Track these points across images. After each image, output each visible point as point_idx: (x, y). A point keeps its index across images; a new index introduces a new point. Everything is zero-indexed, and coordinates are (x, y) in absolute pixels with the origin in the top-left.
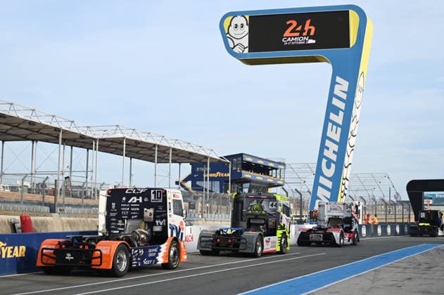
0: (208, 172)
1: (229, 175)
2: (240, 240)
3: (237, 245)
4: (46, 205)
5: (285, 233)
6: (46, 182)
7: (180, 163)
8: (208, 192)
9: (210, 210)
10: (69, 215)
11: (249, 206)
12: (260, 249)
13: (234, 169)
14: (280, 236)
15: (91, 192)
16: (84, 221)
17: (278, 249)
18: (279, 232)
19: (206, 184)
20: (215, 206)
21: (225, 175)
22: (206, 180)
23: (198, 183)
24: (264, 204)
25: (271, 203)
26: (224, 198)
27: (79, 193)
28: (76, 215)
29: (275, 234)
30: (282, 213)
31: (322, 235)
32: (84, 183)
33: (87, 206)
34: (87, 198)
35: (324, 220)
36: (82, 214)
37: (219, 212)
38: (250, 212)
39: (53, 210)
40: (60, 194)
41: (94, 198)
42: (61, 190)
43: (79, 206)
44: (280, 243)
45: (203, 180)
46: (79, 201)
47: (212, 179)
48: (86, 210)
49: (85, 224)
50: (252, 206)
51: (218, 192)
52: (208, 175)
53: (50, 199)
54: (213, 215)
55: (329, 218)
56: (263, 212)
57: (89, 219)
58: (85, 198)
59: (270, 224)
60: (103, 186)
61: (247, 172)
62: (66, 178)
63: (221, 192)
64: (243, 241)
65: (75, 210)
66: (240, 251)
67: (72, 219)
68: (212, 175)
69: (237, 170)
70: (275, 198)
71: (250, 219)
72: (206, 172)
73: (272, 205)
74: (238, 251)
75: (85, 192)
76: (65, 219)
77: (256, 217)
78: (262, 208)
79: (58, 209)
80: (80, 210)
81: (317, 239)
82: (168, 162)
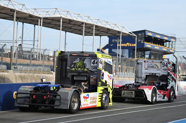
0: (121, 43)
1: (135, 45)
2: (55, 96)
3: (52, 102)
4: (4, 64)
5: (106, 89)
6: (5, 48)
7: (101, 36)
8: (120, 57)
9: (121, 70)
10: (21, 71)
11: (72, 64)
12: (76, 105)
13: (139, 41)
14: (101, 92)
15: (37, 56)
16: (31, 75)
17: (99, 105)
18: (100, 89)
19: (119, 51)
20: (125, 67)
21: (133, 45)
22: (119, 48)
23: (113, 50)
24: (86, 62)
25: (93, 61)
26: (131, 61)
27: (28, 56)
28: (26, 71)
29: (96, 91)
30: (103, 71)
32: (32, 49)
33: (34, 65)
34: (34, 59)
35: (141, 78)
36: (31, 71)
37: (128, 71)
38: (74, 69)
39: (9, 68)
40: (14, 56)
41: (39, 60)
42: (15, 54)
43: (28, 65)
44: (101, 99)
45: (117, 49)
46: (28, 62)
47: (123, 48)
48: (33, 68)
49: (32, 78)
50: (75, 64)
51: (127, 57)
52: (121, 45)
53: (8, 60)
54: (123, 73)
56: (86, 70)
57: (35, 74)
58: (32, 60)
59: (92, 80)
60: (46, 51)
61: (148, 43)
62: (19, 45)
63: (129, 57)
64: (58, 97)
65: (25, 68)
66: (55, 107)
67: (23, 74)
68: (123, 45)
69: (141, 42)
70: (96, 56)
71: (73, 76)
72: (119, 43)
73: (94, 63)
74: (53, 107)
75: (33, 55)
76: (18, 74)
77: (79, 74)
78: (84, 66)
79: (12, 67)
80: (29, 68)
81: (129, 96)
82: (93, 35)
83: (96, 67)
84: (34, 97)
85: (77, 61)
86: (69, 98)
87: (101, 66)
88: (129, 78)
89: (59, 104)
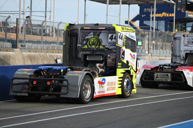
0: (155, 12)
1: (174, 15)
2: (61, 82)
4: (9, 41)
5: (128, 72)
6: (9, 21)
7: (129, 4)
8: (154, 31)
9: (156, 47)
10: (30, 50)
11: (85, 40)
12: (89, 92)
13: (178, 9)
14: (122, 75)
15: (49, 30)
16: (43, 55)
17: (119, 92)
18: (120, 71)
19: (153, 23)
20: (160, 43)
21: (170, 15)
22: (153, 20)
23: (145, 22)
24: (101, 37)
25: (110, 35)
26: (169, 36)
27: (38, 30)
28: (36, 50)
29: (114, 74)
30: (124, 48)
31: (169, 75)
32: (43, 22)
33: (46, 42)
34: (46, 35)
35: (180, 56)
36: (42, 50)
37: (164, 48)
38: (86, 47)
39: (14, 46)
40: (22, 31)
41: (52, 35)
42: (22, 28)
43: (38, 42)
44: (122, 84)
45: (150, 20)
46: (38, 38)
47: (158, 19)
48: (45, 46)
49: (44, 58)
50: (88, 40)
51: (163, 31)
52: (155, 15)
53: (13, 36)
54: (158, 51)
55: (187, 54)
56: (101, 47)
57: (47, 54)
58: (44, 36)
59: (109, 61)
60: (61, 25)
61: (190, 12)
62: (27, 17)
63: (166, 30)
65: (35, 45)
66: (61, 96)
67: (32, 54)
68: (158, 15)
69: (181, 10)
70: (114, 29)
72: (153, 13)
73: (111, 38)
74: (59, 95)
75: (44, 30)
76: (26, 54)
77: (93, 53)
78: (99, 42)
79: (19, 45)
80: (39, 46)
81: (164, 80)
82: (119, 4)
83: (115, 44)
84: (35, 83)
85: (90, 36)
86: (79, 83)
87: (120, 42)
88: (166, 57)
89: (66, 91)
